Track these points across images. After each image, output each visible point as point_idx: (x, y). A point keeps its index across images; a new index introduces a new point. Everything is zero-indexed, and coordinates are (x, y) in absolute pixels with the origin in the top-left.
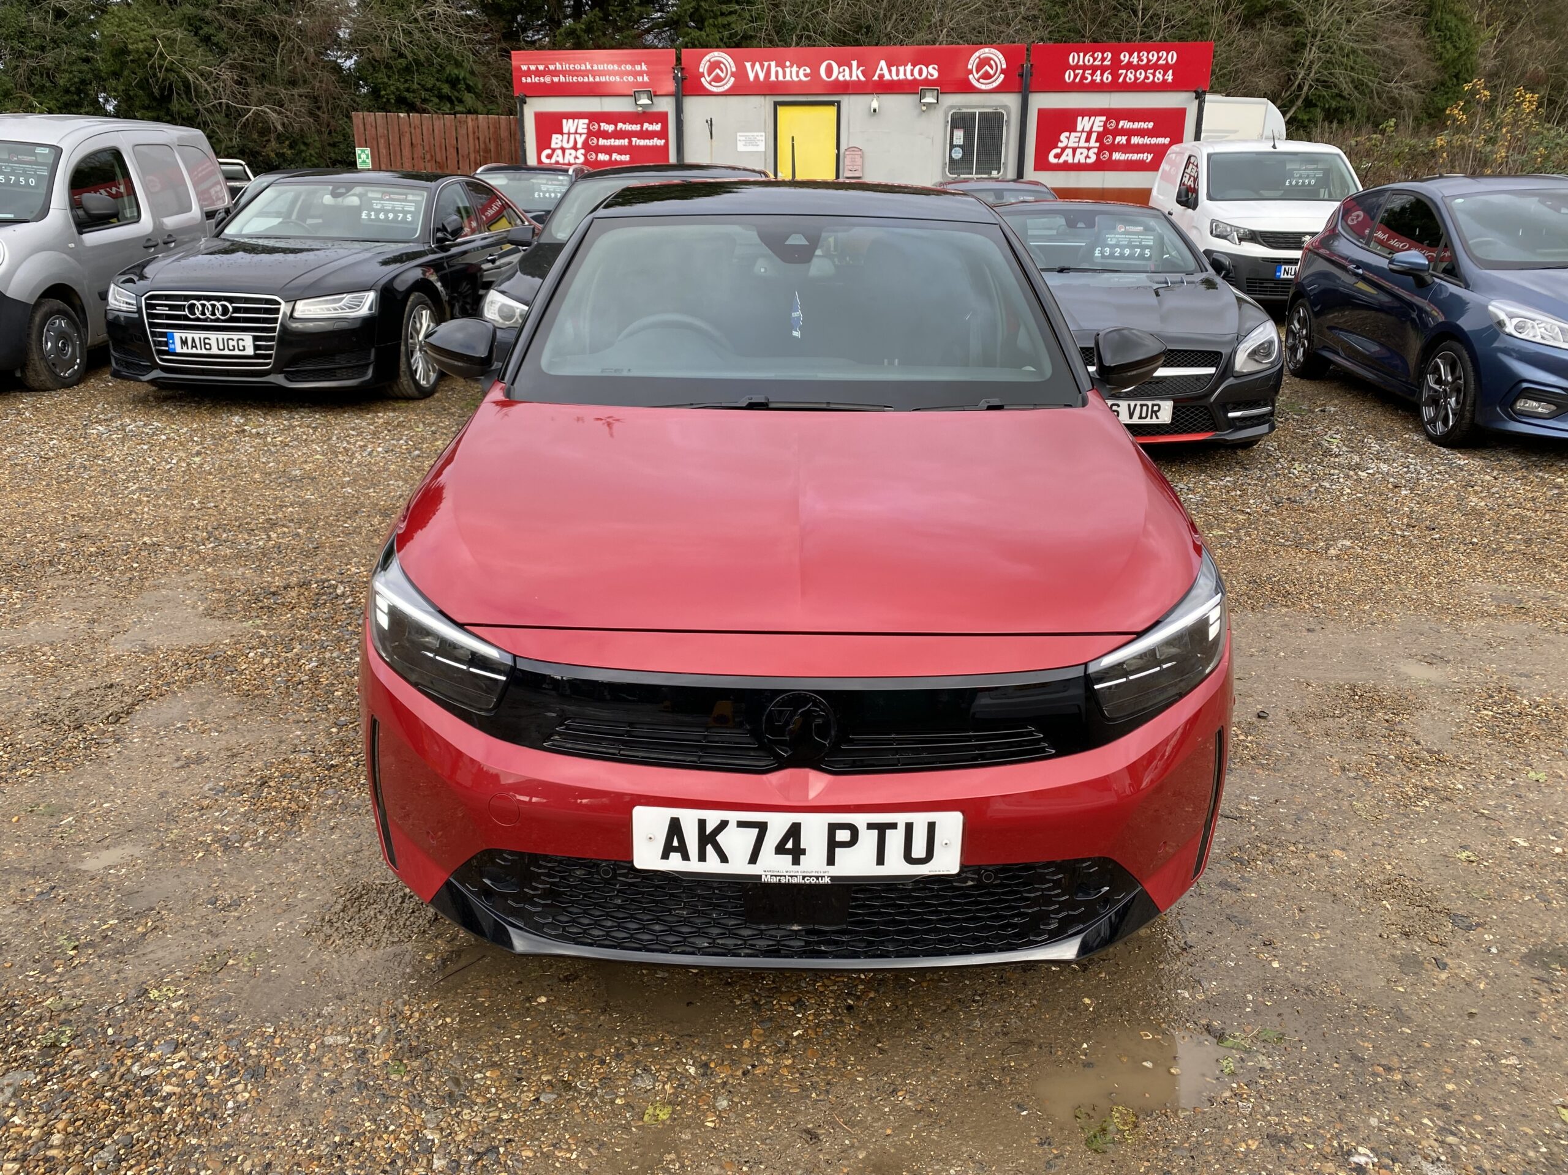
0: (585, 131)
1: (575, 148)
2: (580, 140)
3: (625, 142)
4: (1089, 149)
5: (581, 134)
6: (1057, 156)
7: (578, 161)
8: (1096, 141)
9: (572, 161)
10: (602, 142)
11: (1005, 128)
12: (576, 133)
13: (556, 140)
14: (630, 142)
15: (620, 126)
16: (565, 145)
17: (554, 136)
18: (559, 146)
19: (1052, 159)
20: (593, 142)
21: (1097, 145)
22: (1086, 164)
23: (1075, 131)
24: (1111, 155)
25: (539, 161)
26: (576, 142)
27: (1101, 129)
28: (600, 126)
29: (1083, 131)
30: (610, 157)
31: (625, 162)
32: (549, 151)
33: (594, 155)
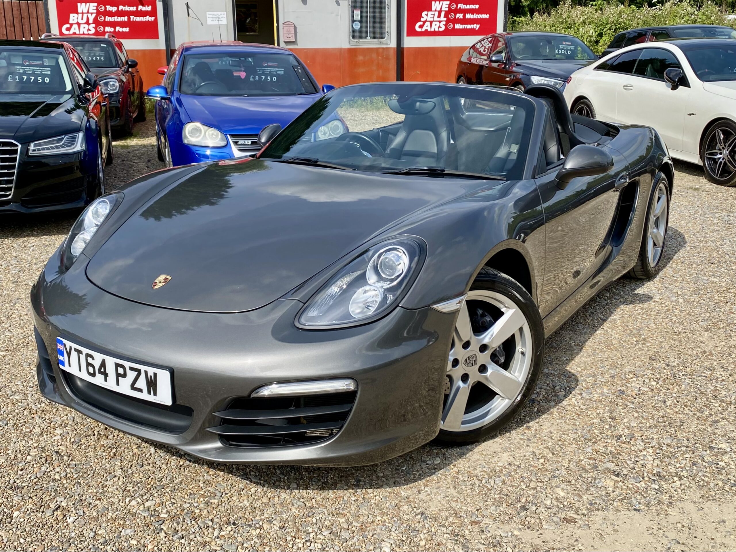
0: (95, 11)
1: (87, 23)
2: (91, 18)
3: (125, 19)
4: (440, 22)
5: (92, 14)
6: (421, 27)
7: (90, 32)
8: (444, 17)
9: (86, 32)
10: (108, 19)
11: (386, 8)
12: (88, 12)
13: (73, 18)
14: (129, 19)
15: (121, 7)
16: (80, 21)
17: (72, 15)
18: (75, 22)
19: (417, 29)
20: (102, 19)
21: (445, 19)
22: (439, 31)
23: (431, 10)
24: (454, 26)
25: (61, 33)
26: (88, 19)
27: (447, 9)
28: (106, 8)
29: (436, 11)
30: (115, 29)
31: (126, 32)
32: (68, 26)
33: (102, 29)
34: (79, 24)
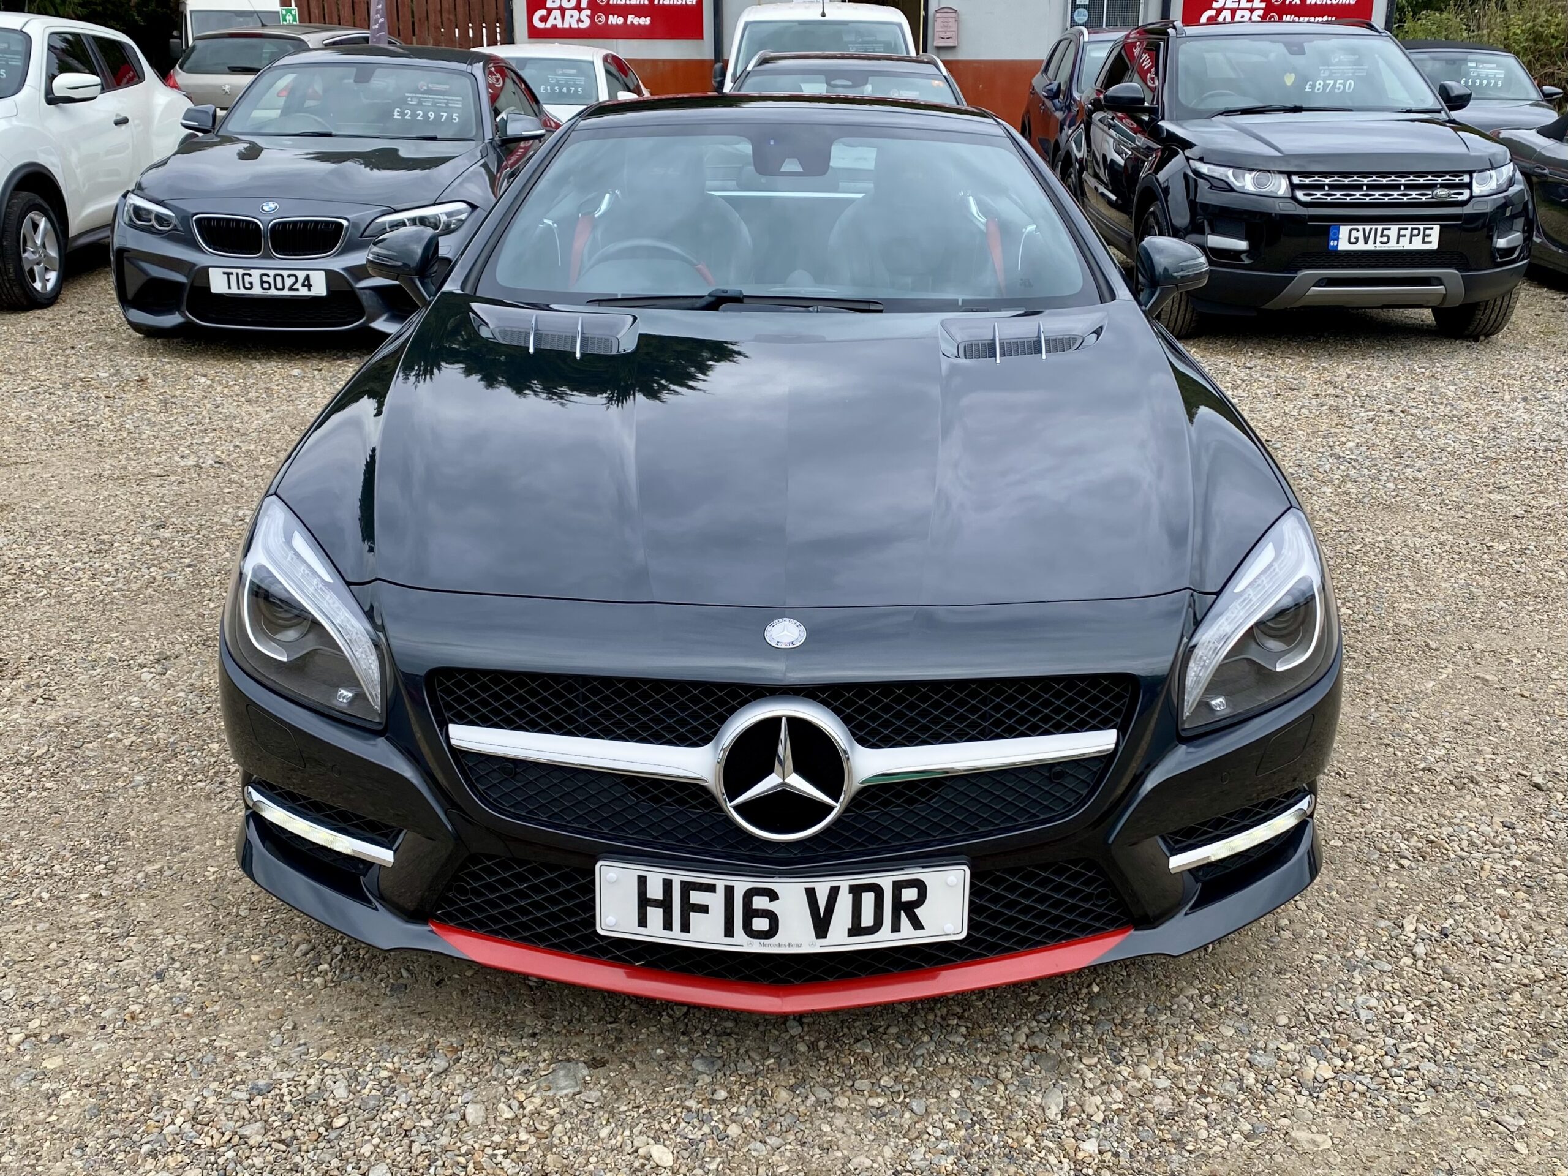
1: (578, 8)
7: (582, 26)
9: (574, 25)
16: (565, 5)
18: (557, 5)
25: (530, 23)
30: (626, 19)
31: (645, 26)
32: (544, 12)
33: (603, 16)
34: (563, 10)
